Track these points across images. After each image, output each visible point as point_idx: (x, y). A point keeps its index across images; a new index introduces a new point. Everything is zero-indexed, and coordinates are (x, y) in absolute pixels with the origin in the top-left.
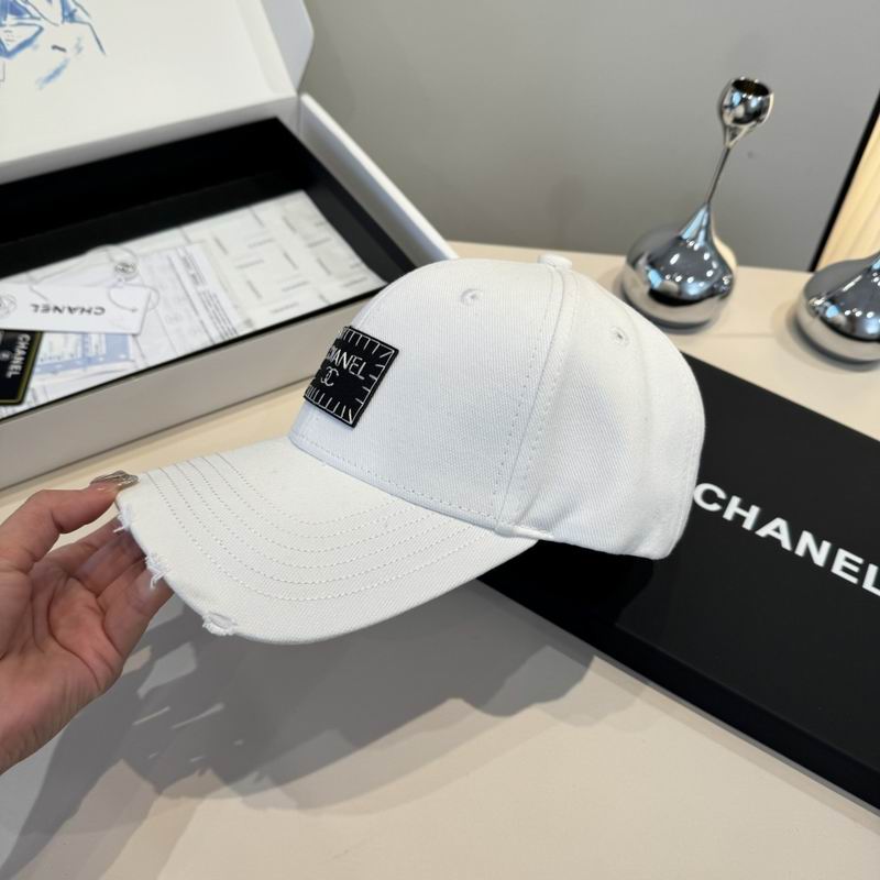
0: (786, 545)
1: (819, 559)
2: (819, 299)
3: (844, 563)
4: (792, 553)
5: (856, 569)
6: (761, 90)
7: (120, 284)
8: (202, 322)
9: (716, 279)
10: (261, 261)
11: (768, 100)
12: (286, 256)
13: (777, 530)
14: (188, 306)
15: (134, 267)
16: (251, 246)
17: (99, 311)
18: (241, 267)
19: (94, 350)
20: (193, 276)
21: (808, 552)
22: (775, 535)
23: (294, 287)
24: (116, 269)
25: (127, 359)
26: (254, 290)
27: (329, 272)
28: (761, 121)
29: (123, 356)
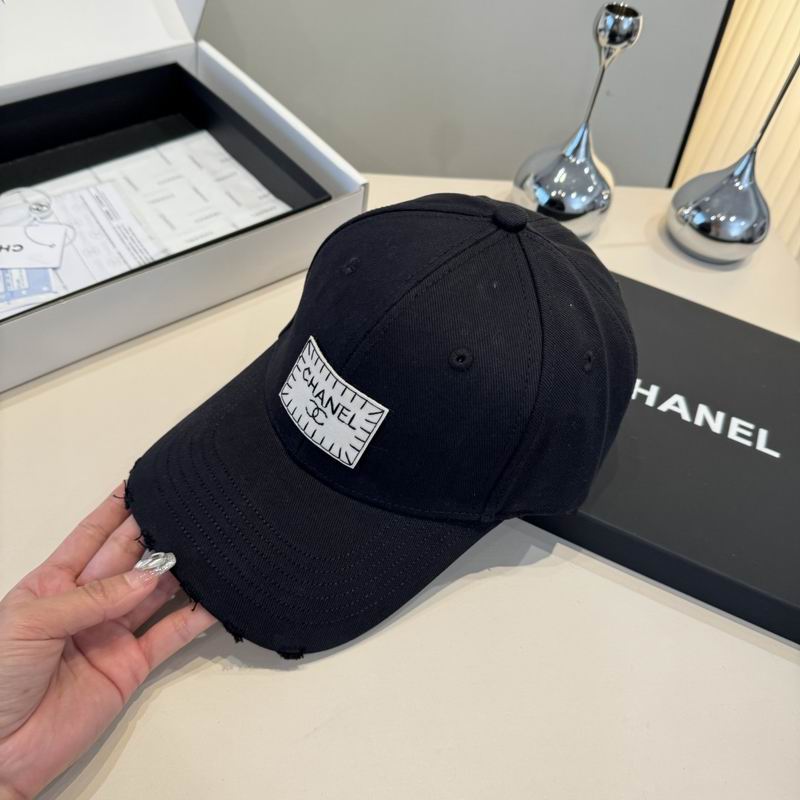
0: (686, 417)
1: (716, 426)
2: (687, 208)
3: (737, 429)
4: (692, 424)
5: (749, 434)
6: (631, 13)
7: (35, 223)
8: (119, 254)
9: (596, 194)
10: (172, 196)
11: (638, 22)
12: (196, 190)
13: (676, 405)
14: (105, 238)
15: (48, 206)
16: (160, 183)
17: (18, 248)
18: (154, 202)
19: (16, 284)
20: (108, 213)
21: (705, 422)
22: (675, 409)
23: (207, 218)
24: (31, 209)
25: (50, 291)
26: (167, 222)
27: (238, 204)
28: (632, 42)
29: (45, 289)
